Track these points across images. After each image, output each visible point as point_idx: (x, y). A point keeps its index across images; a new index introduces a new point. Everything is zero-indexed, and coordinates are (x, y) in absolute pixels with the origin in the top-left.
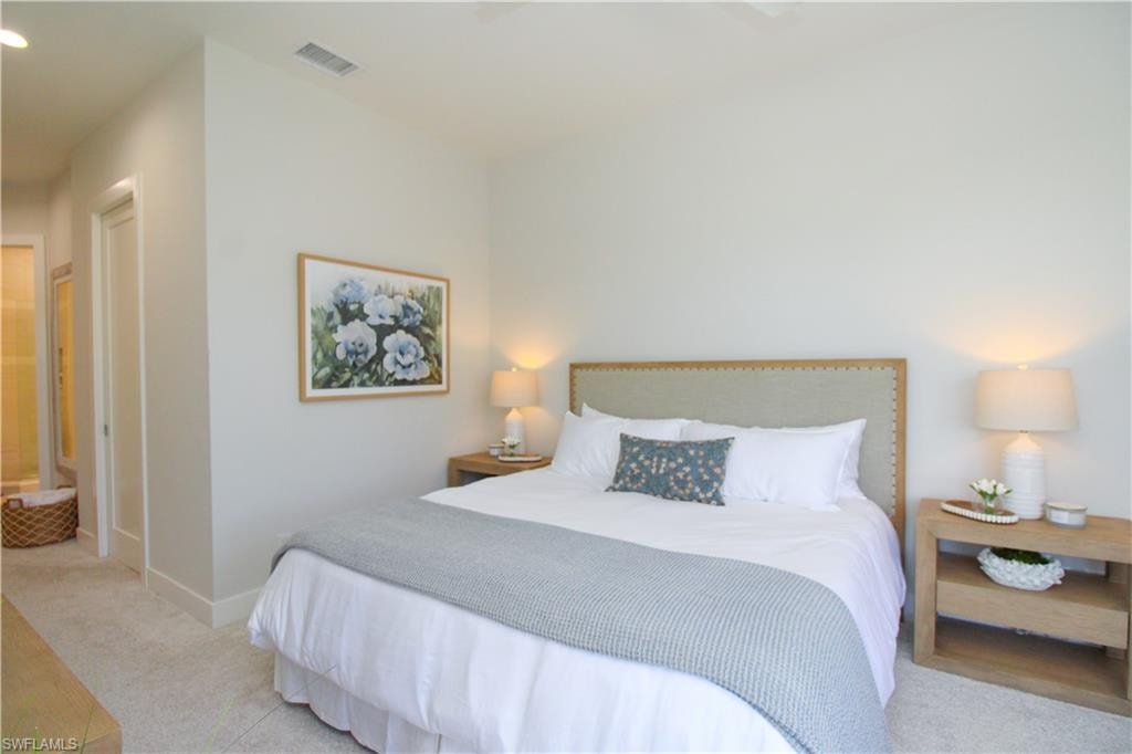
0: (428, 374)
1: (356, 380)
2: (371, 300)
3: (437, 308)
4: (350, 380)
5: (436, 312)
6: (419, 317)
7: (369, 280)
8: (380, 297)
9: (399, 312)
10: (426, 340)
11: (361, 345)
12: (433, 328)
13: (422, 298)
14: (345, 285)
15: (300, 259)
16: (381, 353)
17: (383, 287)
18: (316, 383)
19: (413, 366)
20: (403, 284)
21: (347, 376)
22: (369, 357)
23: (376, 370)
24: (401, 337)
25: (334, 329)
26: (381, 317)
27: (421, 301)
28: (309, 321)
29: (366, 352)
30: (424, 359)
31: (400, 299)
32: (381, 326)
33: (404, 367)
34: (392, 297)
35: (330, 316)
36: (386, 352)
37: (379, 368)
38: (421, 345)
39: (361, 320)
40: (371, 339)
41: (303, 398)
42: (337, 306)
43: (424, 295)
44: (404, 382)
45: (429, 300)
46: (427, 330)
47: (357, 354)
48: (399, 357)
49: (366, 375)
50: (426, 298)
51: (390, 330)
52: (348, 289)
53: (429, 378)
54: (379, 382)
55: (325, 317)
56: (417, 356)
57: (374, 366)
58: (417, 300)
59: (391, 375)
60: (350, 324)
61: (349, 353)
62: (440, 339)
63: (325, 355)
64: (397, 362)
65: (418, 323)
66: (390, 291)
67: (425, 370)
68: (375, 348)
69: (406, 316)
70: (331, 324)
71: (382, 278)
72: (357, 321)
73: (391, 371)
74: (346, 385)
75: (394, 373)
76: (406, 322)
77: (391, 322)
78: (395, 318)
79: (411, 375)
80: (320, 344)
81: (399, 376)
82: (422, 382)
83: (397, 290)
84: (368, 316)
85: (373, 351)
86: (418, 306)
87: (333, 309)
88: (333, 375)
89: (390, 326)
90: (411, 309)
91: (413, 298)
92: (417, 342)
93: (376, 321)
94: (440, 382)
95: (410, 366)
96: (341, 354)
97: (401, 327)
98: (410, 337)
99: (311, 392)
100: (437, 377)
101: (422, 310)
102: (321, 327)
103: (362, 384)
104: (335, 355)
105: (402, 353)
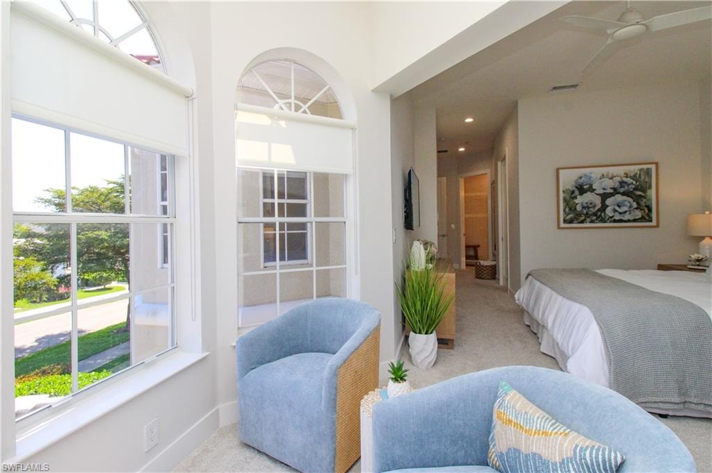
0: (640, 217)
1: (588, 220)
2: (597, 182)
3: (647, 180)
4: (585, 219)
5: (646, 182)
6: (633, 186)
7: (596, 173)
8: (603, 180)
9: (617, 185)
10: (637, 199)
11: (591, 204)
12: (644, 191)
13: (635, 176)
14: (581, 178)
15: (558, 170)
16: (604, 207)
17: (605, 175)
18: (565, 221)
19: (628, 213)
20: (620, 171)
21: (583, 218)
22: (597, 209)
23: (601, 215)
24: (619, 198)
25: (576, 197)
26: (604, 189)
27: (634, 177)
28: (562, 195)
29: (594, 207)
30: (636, 208)
31: (619, 179)
32: (604, 193)
33: (620, 213)
34: (612, 178)
35: (573, 192)
36: (608, 206)
37: (603, 214)
38: (634, 201)
39: (591, 192)
40: (598, 201)
41: (559, 228)
42: (577, 187)
43: (636, 174)
44: (621, 221)
45: (640, 176)
46: (639, 193)
47: (589, 208)
48: (617, 208)
49: (594, 218)
50: (638, 176)
51: (611, 195)
52: (583, 179)
53: (639, 219)
54: (603, 221)
55: (570, 193)
56: (630, 207)
57: (599, 213)
58: (631, 177)
59: (611, 217)
60: (585, 195)
61: (583, 207)
62: (651, 197)
63: (570, 209)
64: (615, 211)
65: (632, 190)
66: (610, 175)
67: (638, 214)
68: (600, 205)
69: (621, 187)
70: (573, 195)
71: (604, 170)
72: (589, 193)
73: (611, 215)
74: (582, 222)
75: (613, 216)
76: (622, 190)
77: (612, 191)
78: (614, 189)
79: (627, 217)
80: (567, 204)
81: (617, 217)
82: (635, 220)
83: (615, 175)
84: (595, 190)
85: (599, 206)
86: (632, 181)
87: (574, 188)
88: (575, 218)
89: (611, 193)
90: (626, 183)
91: (627, 177)
92: (631, 200)
93: (602, 191)
94: (651, 221)
95: (625, 212)
96: (579, 208)
97: (618, 193)
98: (625, 198)
99: (562, 225)
100: (647, 218)
101: (634, 182)
102: (568, 197)
103: (592, 222)
104: (576, 209)
105: (619, 206)
